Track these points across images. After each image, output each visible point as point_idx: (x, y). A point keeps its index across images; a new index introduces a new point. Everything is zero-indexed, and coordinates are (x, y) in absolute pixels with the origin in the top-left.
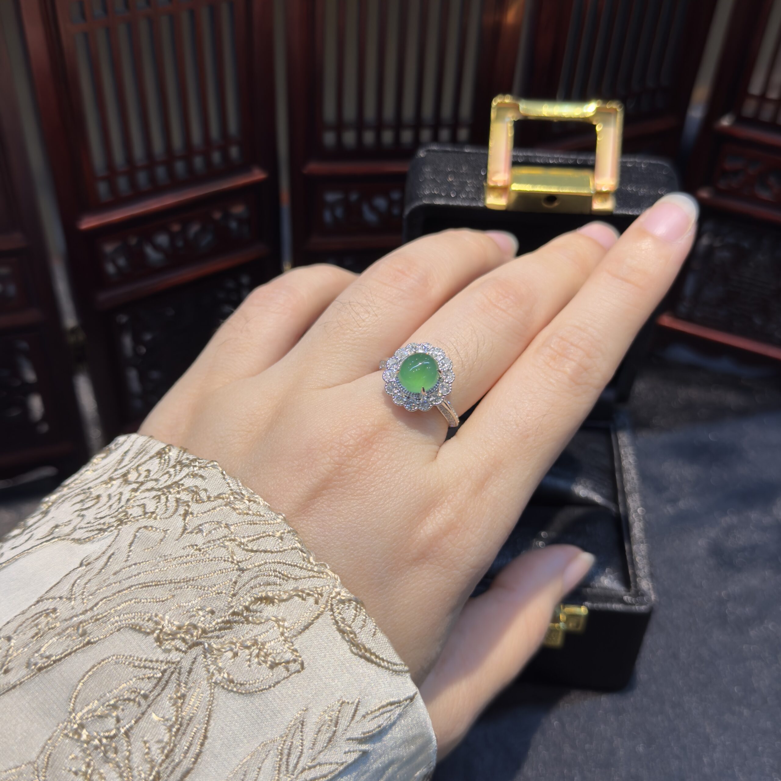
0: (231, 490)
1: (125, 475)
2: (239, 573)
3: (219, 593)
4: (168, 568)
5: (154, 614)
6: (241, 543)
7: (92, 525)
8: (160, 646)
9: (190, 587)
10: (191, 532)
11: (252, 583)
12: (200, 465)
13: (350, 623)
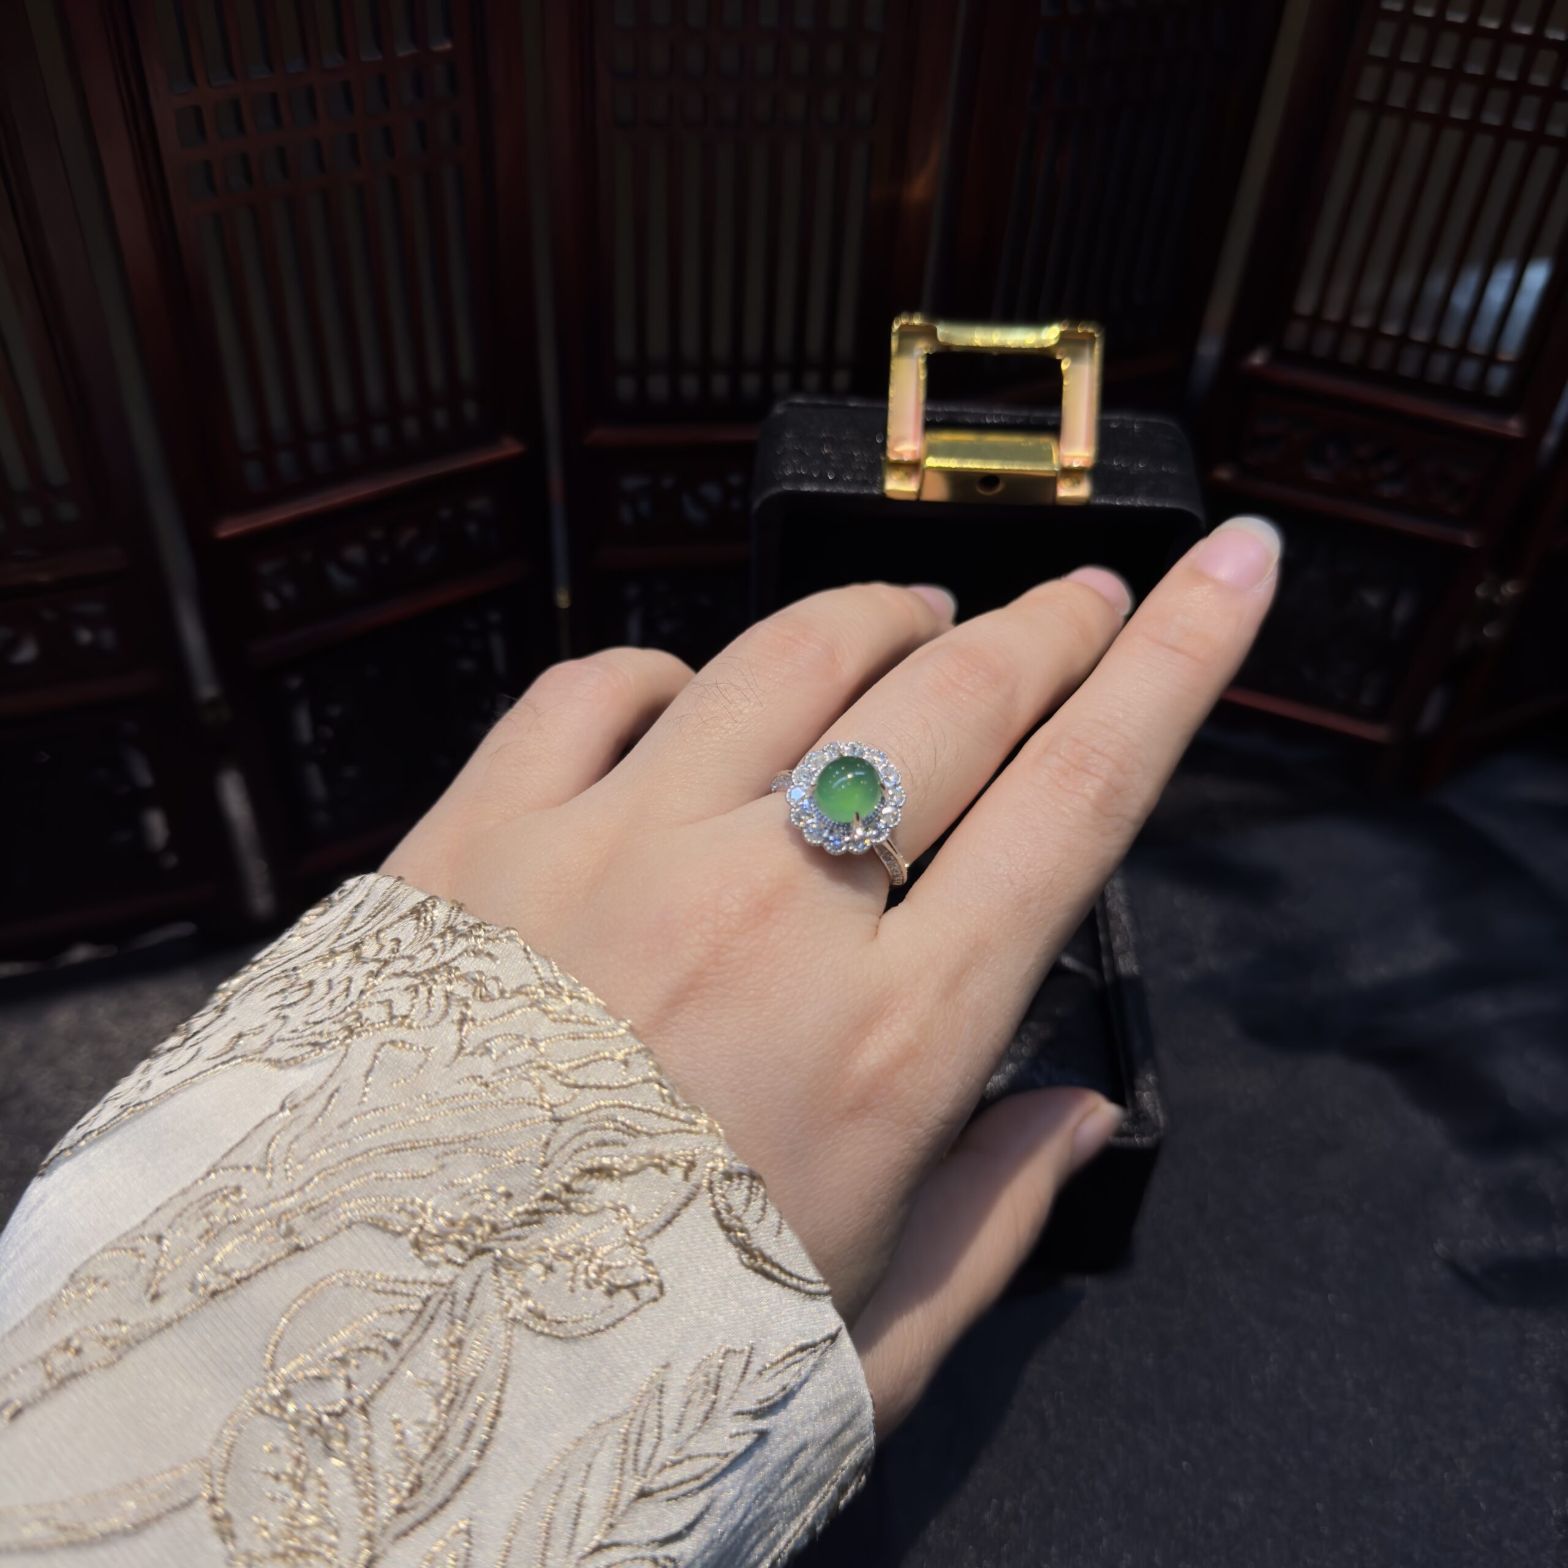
0: (540, 979)
1: (356, 947)
2: (554, 1125)
3: (518, 1162)
4: (432, 1117)
5: (408, 1200)
6: (558, 1072)
7: (300, 1035)
8: (419, 1257)
9: (470, 1150)
10: (472, 1054)
11: (575, 1144)
12: (487, 935)
13: (740, 1212)
